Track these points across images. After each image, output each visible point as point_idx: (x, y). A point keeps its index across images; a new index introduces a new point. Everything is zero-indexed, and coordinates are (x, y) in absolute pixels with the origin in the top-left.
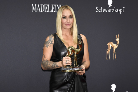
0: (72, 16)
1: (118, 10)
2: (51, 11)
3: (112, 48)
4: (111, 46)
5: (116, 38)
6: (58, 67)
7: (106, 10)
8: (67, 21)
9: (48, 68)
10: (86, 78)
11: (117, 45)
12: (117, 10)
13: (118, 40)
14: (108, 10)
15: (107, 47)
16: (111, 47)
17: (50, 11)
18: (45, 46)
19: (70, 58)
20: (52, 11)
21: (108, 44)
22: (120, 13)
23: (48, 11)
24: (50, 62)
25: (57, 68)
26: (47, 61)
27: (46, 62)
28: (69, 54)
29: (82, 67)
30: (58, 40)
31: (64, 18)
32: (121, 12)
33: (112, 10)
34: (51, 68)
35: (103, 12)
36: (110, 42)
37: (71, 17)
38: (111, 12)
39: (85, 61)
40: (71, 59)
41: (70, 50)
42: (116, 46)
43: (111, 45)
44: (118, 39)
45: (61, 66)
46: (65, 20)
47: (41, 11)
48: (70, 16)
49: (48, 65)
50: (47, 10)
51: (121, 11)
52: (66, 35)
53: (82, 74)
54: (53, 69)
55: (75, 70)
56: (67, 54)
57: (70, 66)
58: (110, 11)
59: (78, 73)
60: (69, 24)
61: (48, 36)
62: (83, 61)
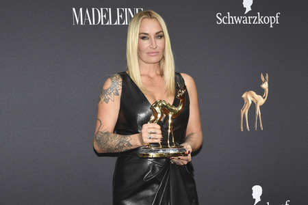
0: (161, 33)
1: (266, 19)
2: (116, 24)
3: (253, 105)
4: (250, 99)
5: (262, 83)
6: (132, 148)
7: (238, 20)
8: (152, 44)
9: (108, 149)
10: (195, 173)
11: (264, 98)
12: (263, 20)
13: (265, 86)
14: (243, 19)
15: (242, 102)
16: (250, 102)
17: (113, 22)
18: (102, 100)
19: (158, 127)
20: (118, 23)
21: (244, 96)
22: (271, 27)
23: (108, 24)
24: (112, 135)
25: (129, 148)
26: (107, 133)
27: (105, 137)
28: (156, 117)
29: (185, 147)
30: (130, 86)
31: (143, 38)
32: (271, 23)
33: (252, 20)
34: (116, 149)
35: (233, 23)
36: (248, 90)
37: (160, 35)
38: (250, 23)
39: (192, 134)
40: (161, 129)
41: (157, 109)
42: (261, 101)
43: (250, 97)
44: (267, 83)
45: (139, 144)
46: (146, 43)
47: (92, 22)
48: (157, 33)
49: (109, 143)
50: (105, 21)
51: (273, 20)
52: (149, 77)
53: (186, 163)
54: (120, 150)
55: (169, 154)
56: (153, 118)
57: (157, 143)
58: (248, 22)
59: (175, 160)
60: (155, 51)
61: (110, 77)
62: (188, 133)
